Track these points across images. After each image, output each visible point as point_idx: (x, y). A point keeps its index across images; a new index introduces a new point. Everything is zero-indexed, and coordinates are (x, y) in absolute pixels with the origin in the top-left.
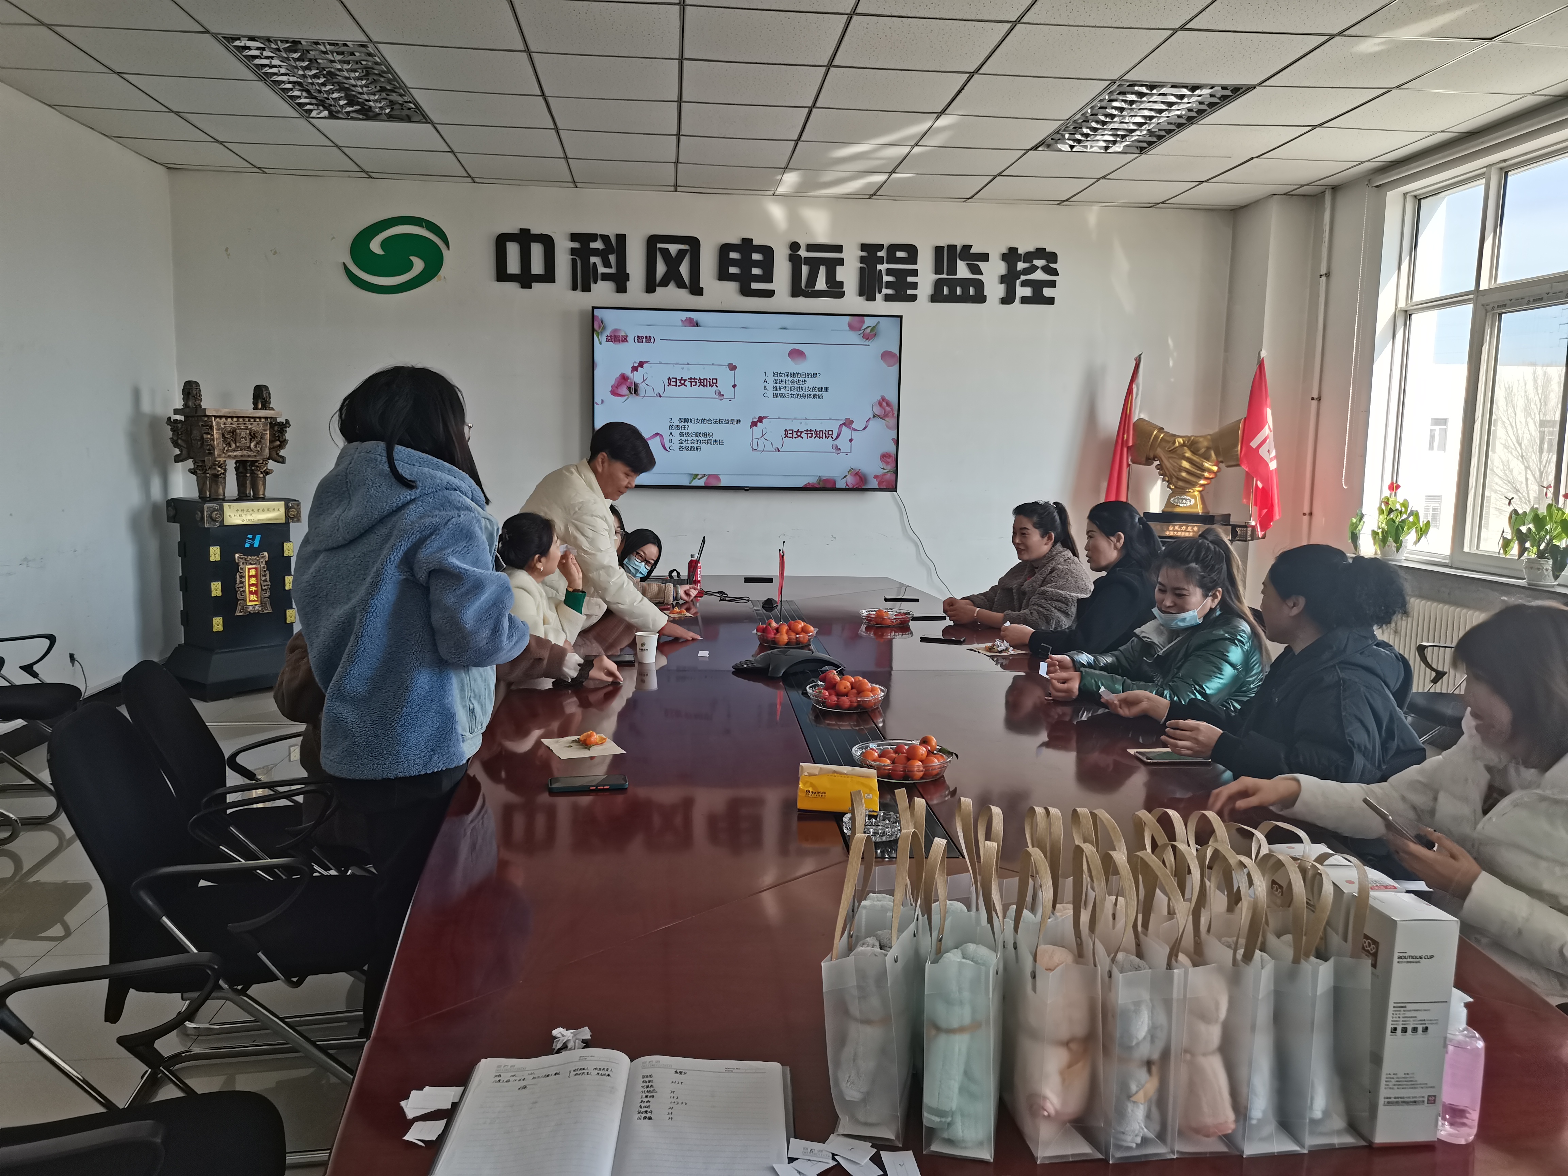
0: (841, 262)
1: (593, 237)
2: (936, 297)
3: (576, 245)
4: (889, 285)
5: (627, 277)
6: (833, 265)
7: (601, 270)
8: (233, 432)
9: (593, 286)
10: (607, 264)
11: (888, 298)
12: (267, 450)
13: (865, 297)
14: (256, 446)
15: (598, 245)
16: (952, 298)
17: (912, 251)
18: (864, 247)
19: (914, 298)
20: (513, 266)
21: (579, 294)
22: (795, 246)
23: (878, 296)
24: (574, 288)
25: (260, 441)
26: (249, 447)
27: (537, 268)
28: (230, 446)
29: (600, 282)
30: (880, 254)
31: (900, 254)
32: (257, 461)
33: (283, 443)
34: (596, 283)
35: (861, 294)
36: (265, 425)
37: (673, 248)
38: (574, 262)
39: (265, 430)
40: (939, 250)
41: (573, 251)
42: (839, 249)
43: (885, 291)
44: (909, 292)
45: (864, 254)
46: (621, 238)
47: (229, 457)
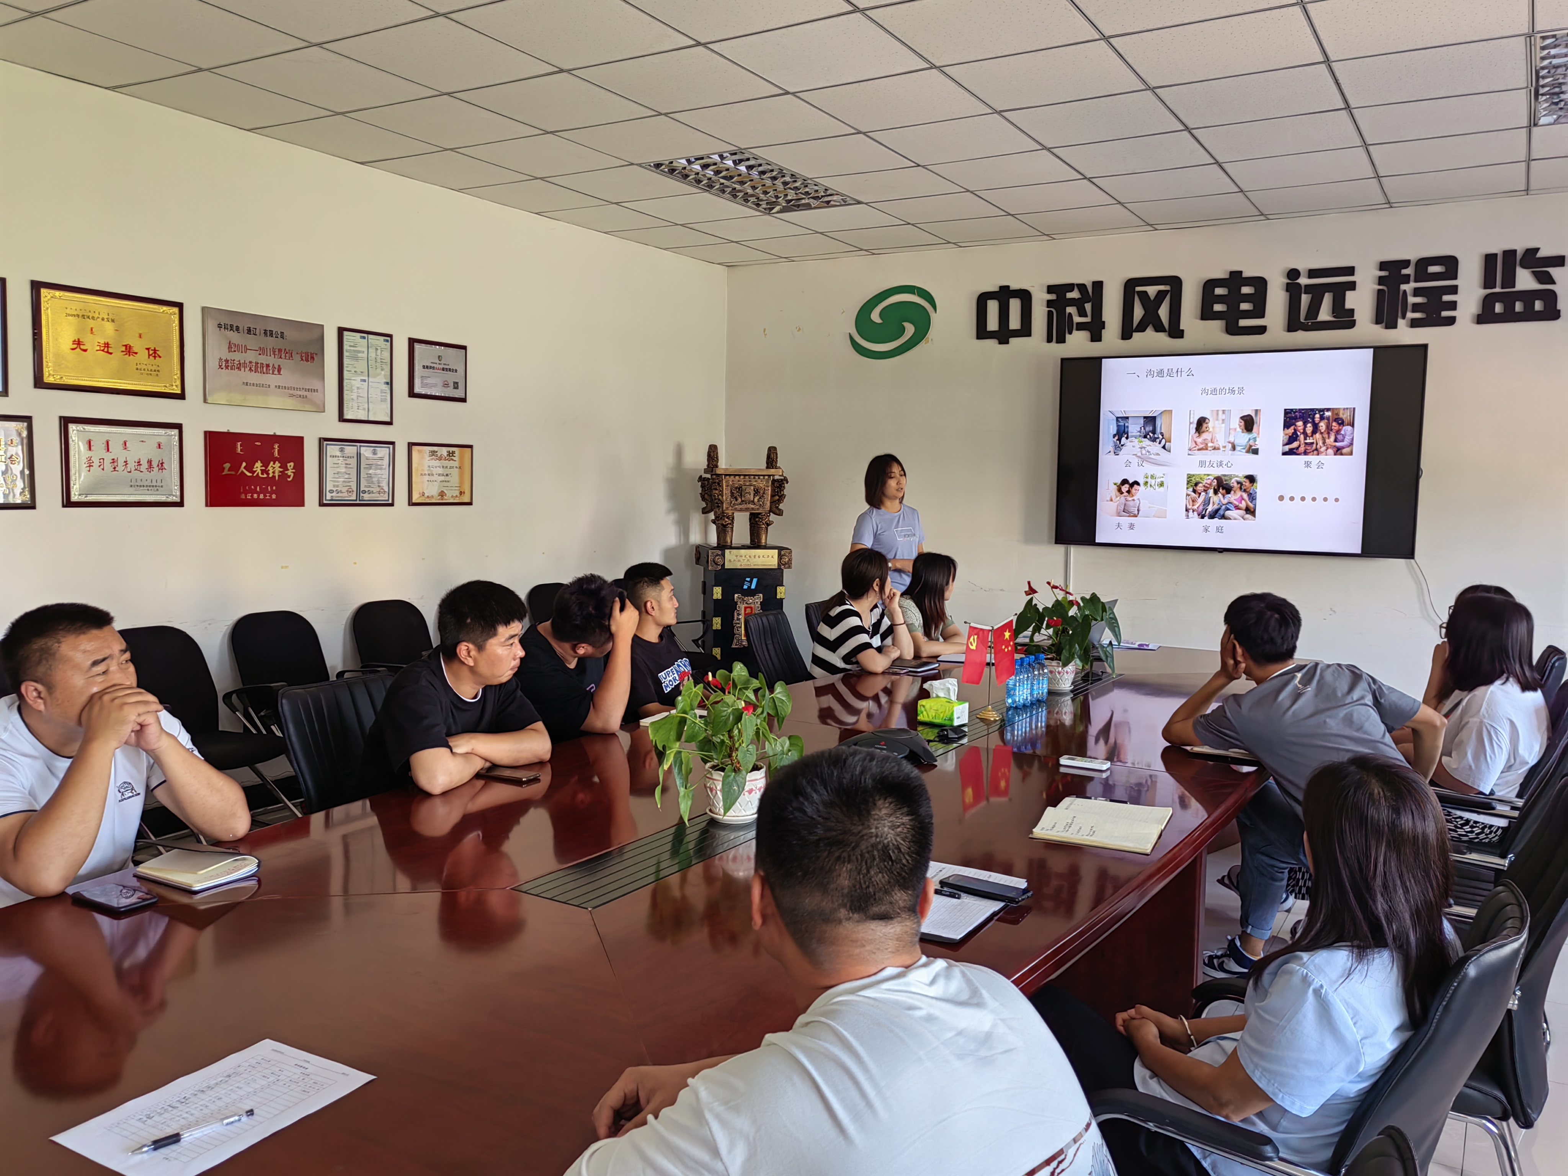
0: (1352, 286)
1: (1070, 287)
2: (1485, 316)
3: (1053, 297)
4: (1416, 308)
5: (1103, 325)
6: (1340, 292)
7: (1077, 319)
8: (740, 488)
9: (1067, 336)
10: (1082, 313)
11: (1414, 323)
12: (769, 504)
13: (1384, 324)
14: (758, 501)
15: (1074, 295)
16: (1509, 317)
17: (1450, 264)
18: (1383, 265)
19: (1451, 321)
20: (993, 324)
21: (1054, 345)
22: (1293, 274)
23: (1401, 322)
24: (1049, 340)
25: (763, 496)
26: (753, 501)
27: (1015, 323)
28: (737, 500)
29: (1075, 332)
30: (1405, 272)
31: (1433, 269)
32: (760, 514)
33: (782, 498)
34: (1070, 333)
35: (1378, 321)
36: (767, 481)
37: (1152, 291)
38: (1050, 314)
39: (768, 487)
40: (1490, 260)
41: (1049, 303)
42: (1350, 271)
43: (1410, 315)
44: (1445, 314)
45: (1383, 273)
46: (1098, 286)
47: (736, 509)
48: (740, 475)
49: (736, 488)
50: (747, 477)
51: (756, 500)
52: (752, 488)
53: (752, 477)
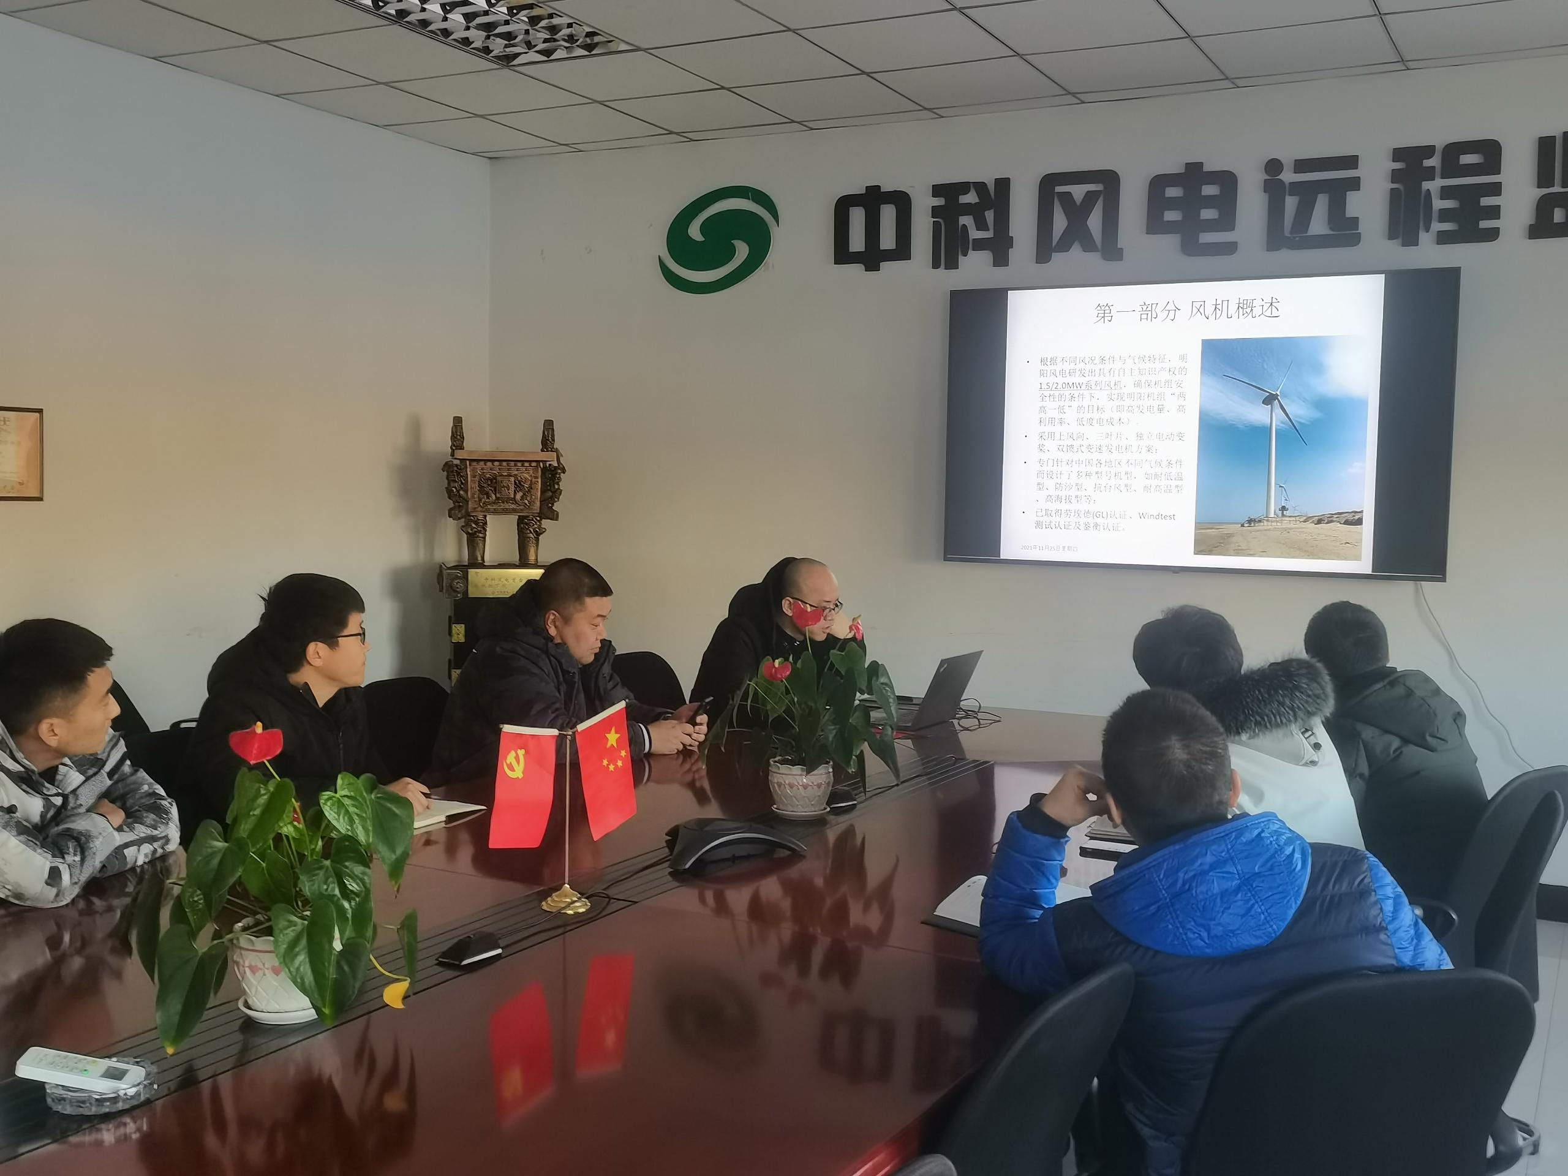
0: (1354, 184)
1: (964, 187)
2: (1541, 229)
3: (940, 202)
4: (1445, 215)
5: (1009, 242)
6: (1339, 191)
7: (975, 234)
8: (493, 480)
9: (961, 258)
10: (981, 225)
11: (1444, 238)
12: (538, 503)
13: (1400, 241)
14: (523, 498)
15: (971, 198)
17: (1491, 152)
18: (1399, 154)
19: (1492, 235)
20: (857, 242)
21: (941, 271)
22: (1273, 166)
23: (1424, 237)
24: (936, 265)
25: (529, 491)
26: (515, 499)
27: (888, 240)
28: (488, 497)
29: (970, 252)
30: (1427, 163)
31: (1466, 159)
32: (525, 517)
33: (557, 494)
34: (965, 254)
35: (1392, 235)
36: (537, 469)
37: (1078, 191)
38: (936, 227)
39: (537, 478)
40: (1545, 145)
41: (936, 211)
42: (1351, 162)
43: (1437, 226)
44: (1484, 224)
45: (1398, 165)
46: (1003, 185)
47: (488, 511)
48: (493, 461)
49: (488, 479)
50: (505, 464)
51: (519, 495)
52: (512, 479)
53: (512, 464)
